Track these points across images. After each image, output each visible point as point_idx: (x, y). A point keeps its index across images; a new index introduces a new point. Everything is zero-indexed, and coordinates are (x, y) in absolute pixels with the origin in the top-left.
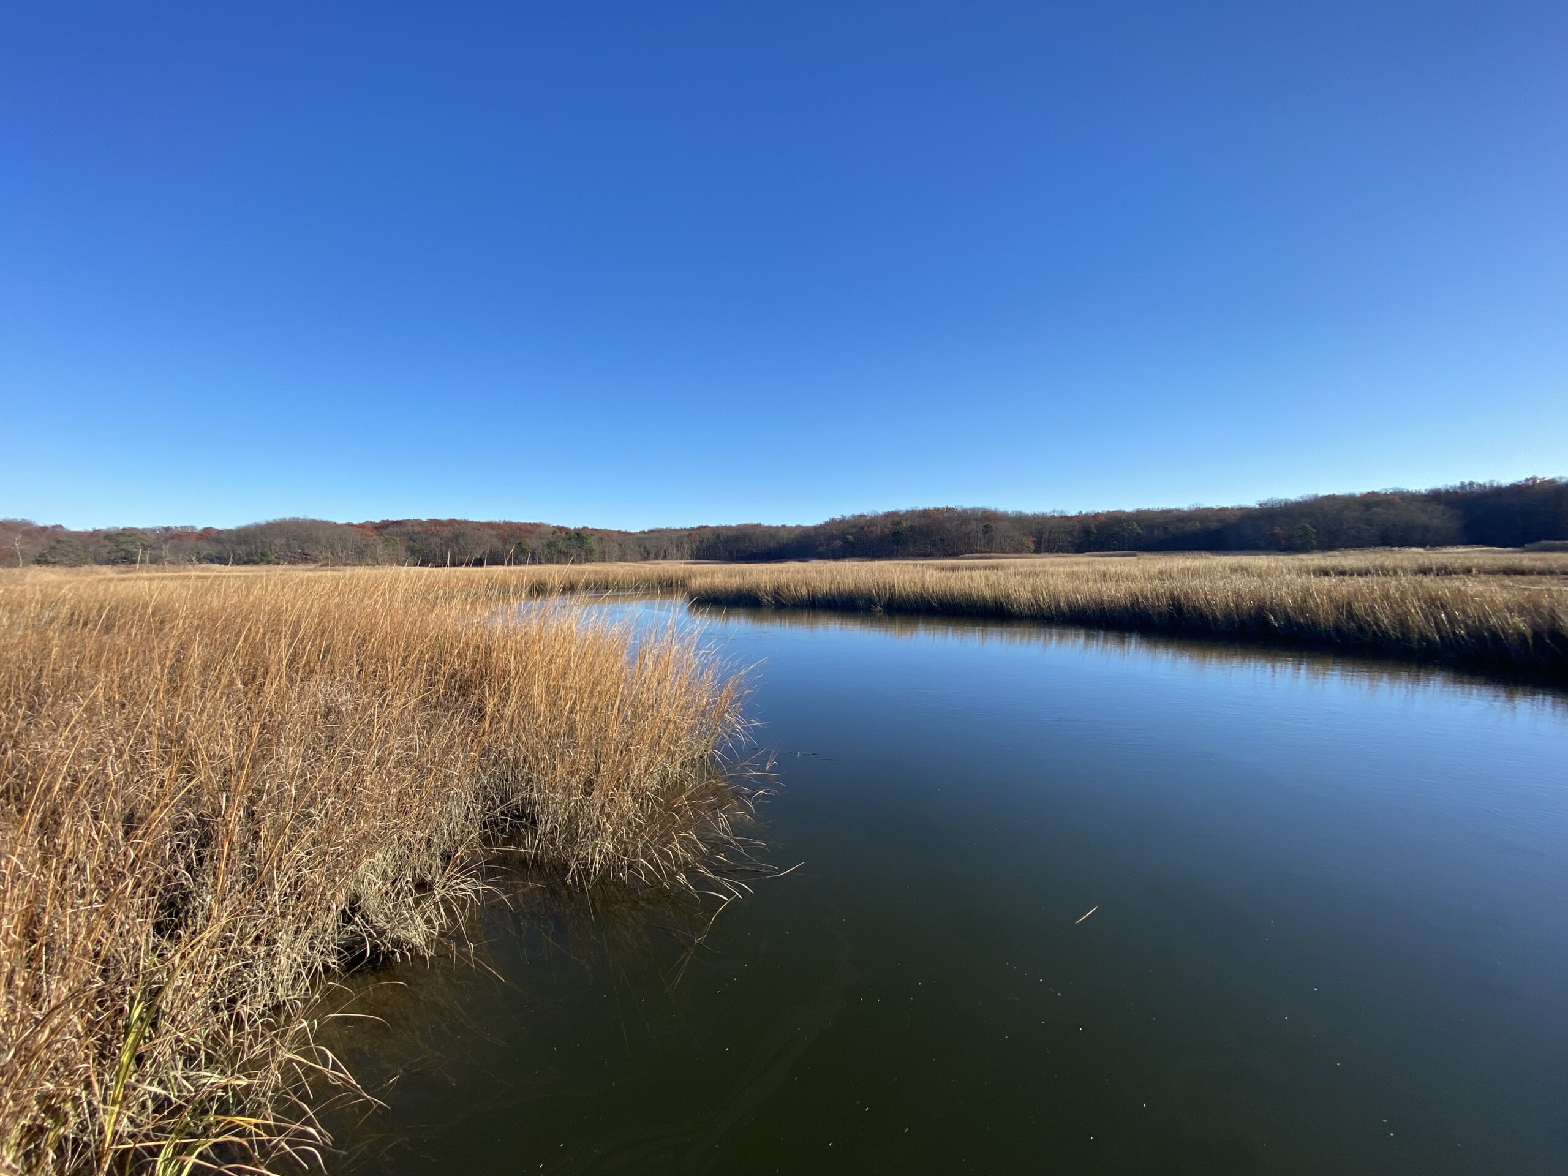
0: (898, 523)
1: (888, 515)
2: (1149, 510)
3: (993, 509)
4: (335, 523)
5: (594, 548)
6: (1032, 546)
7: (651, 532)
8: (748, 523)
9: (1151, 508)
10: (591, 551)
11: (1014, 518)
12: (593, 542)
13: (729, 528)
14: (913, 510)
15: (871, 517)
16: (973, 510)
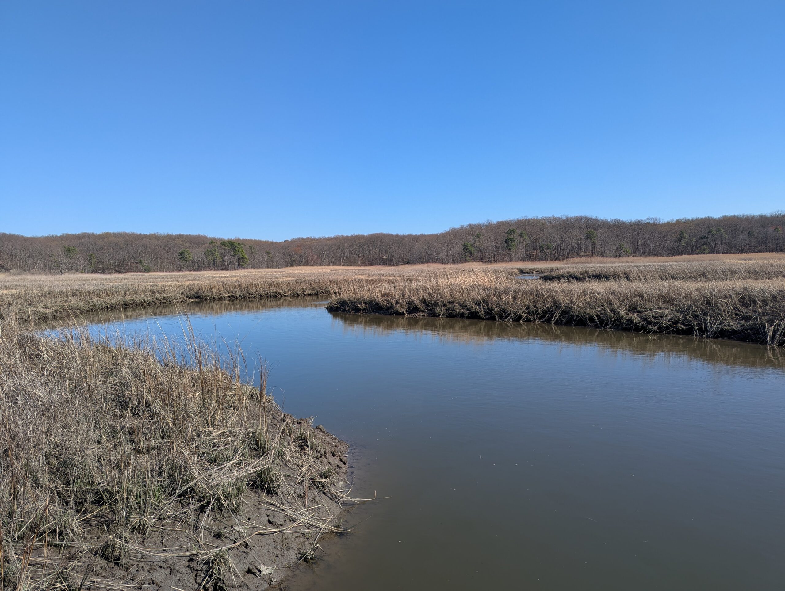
0: (511, 232)
1: (501, 224)
2: (735, 216)
3: (594, 217)
4: (23, 237)
5: (245, 256)
6: (629, 250)
7: (293, 241)
8: (379, 232)
9: (736, 214)
10: (243, 258)
11: (613, 225)
12: (244, 252)
13: (363, 237)
14: (523, 219)
15: (486, 226)
16: (577, 219)
